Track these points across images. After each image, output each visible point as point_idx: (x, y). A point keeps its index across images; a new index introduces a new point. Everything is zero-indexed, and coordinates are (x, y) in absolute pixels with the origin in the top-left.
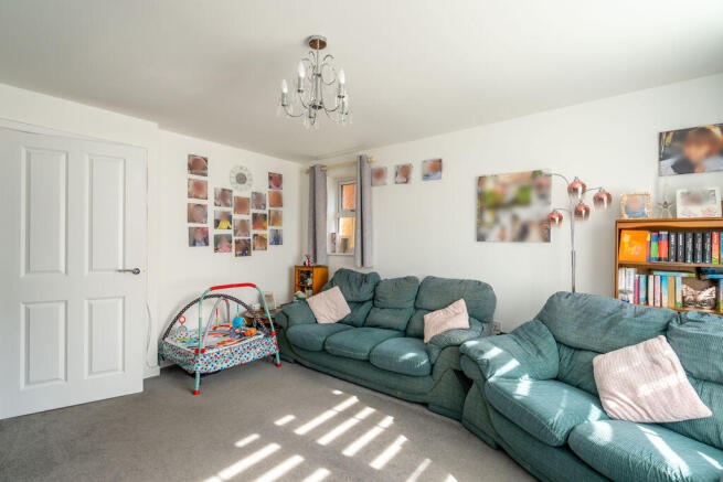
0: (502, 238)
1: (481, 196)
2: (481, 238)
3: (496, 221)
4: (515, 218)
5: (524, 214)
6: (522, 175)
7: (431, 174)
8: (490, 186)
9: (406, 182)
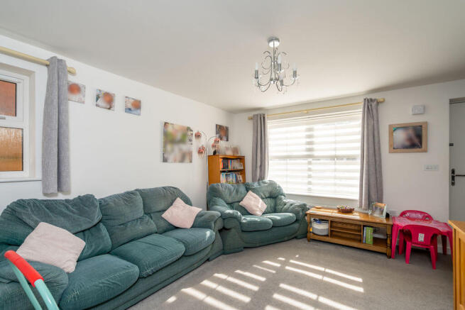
0: (175, 161)
1: (166, 134)
2: (165, 160)
3: (173, 151)
4: (180, 150)
5: (185, 147)
6: (184, 127)
7: (132, 109)
8: (170, 129)
9: (109, 109)
